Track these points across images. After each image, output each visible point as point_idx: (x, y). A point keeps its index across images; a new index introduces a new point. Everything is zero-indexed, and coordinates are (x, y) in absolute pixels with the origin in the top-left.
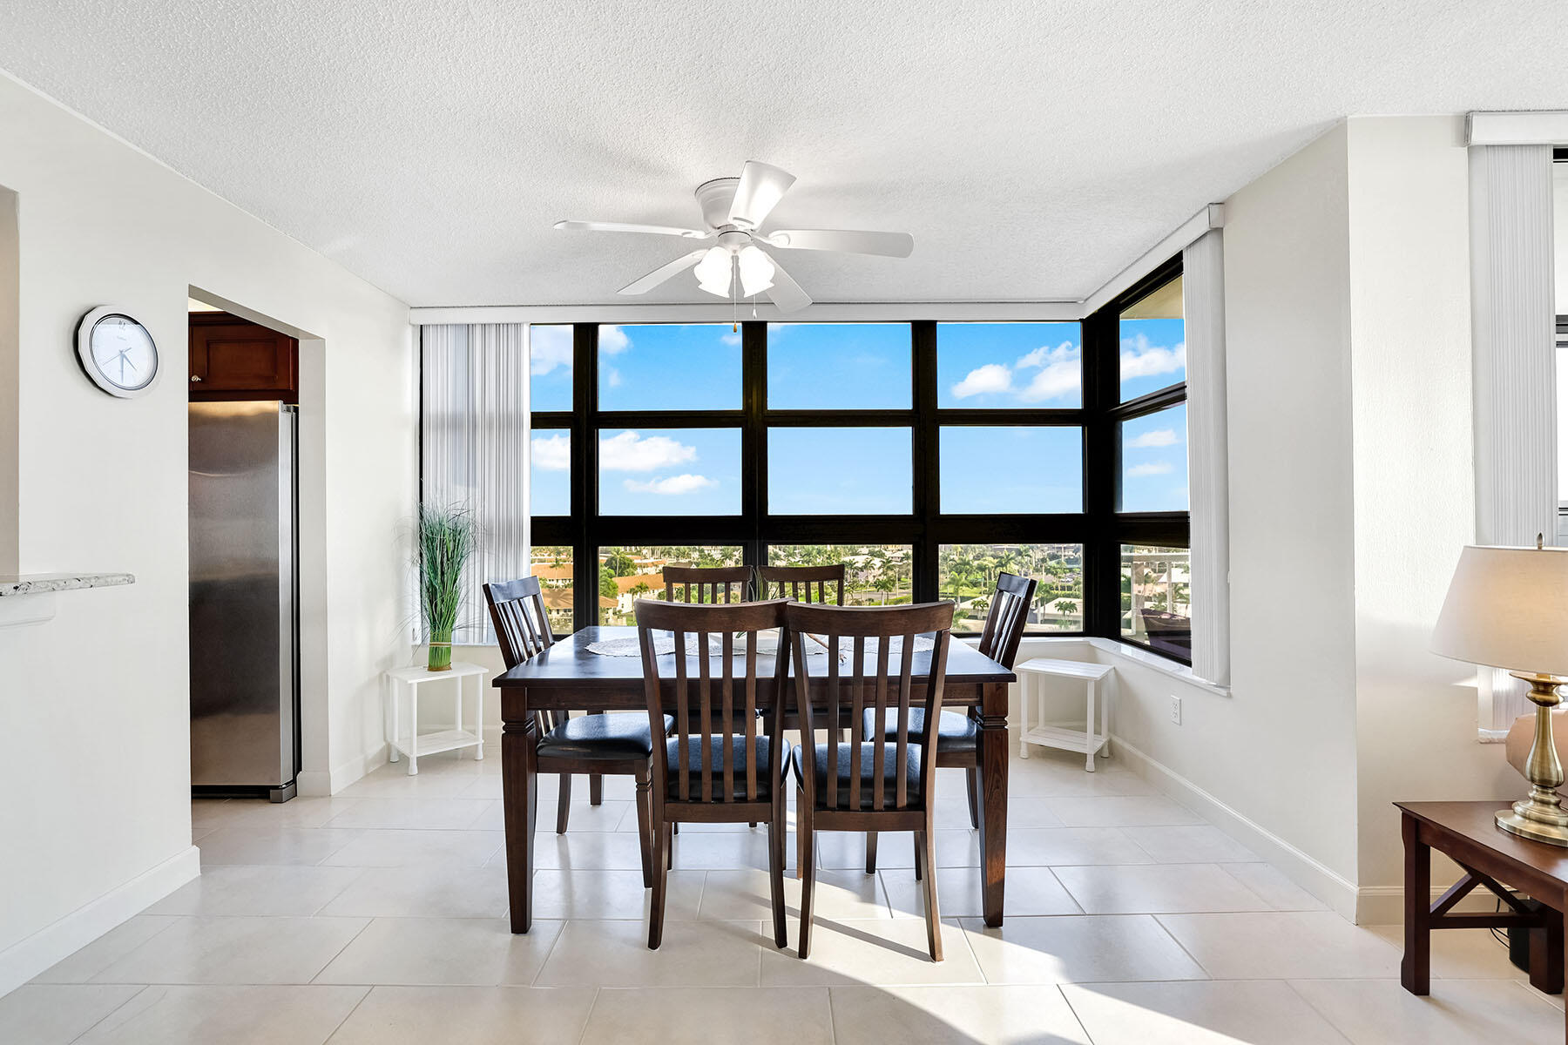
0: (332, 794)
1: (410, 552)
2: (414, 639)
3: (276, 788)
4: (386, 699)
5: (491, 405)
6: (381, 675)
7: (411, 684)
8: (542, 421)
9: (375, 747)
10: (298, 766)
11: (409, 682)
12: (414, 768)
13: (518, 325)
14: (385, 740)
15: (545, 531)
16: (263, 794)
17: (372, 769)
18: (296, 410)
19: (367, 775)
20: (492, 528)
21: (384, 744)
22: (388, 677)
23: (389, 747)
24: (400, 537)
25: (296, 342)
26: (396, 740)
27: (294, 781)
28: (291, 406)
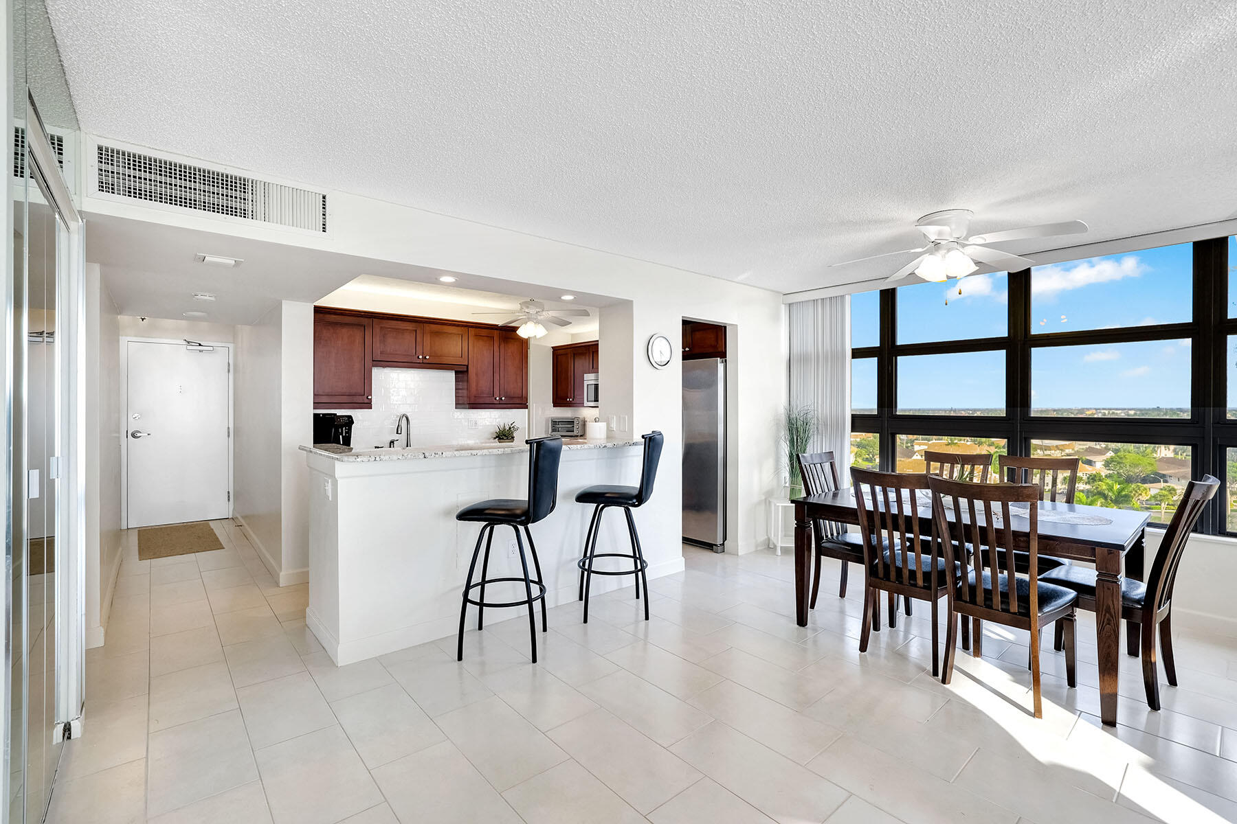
0: (740, 554)
1: (784, 434)
2: (786, 483)
3: (716, 545)
4: (768, 513)
5: (827, 346)
6: (766, 499)
7: (778, 506)
8: (858, 353)
9: (762, 538)
10: (725, 538)
11: (778, 504)
12: (779, 552)
13: (843, 297)
14: (767, 535)
15: (860, 422)
16: (710, 547)
17: (759, 549)
18: (726, 361)
19: (756, 551)
20: (827, 418)
21: (766, 537)
22: (770, 502)
23: (769, 539)
24: (777, 425)
25: (725, 327)
26: (773, 536)
27: (723, 544)
28: (724, 359)
